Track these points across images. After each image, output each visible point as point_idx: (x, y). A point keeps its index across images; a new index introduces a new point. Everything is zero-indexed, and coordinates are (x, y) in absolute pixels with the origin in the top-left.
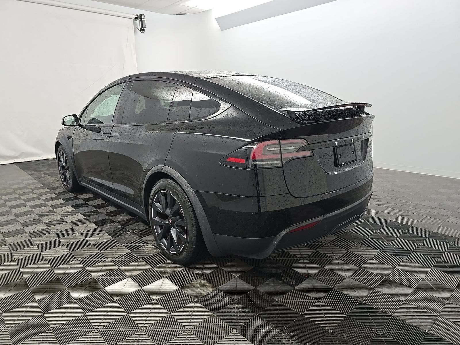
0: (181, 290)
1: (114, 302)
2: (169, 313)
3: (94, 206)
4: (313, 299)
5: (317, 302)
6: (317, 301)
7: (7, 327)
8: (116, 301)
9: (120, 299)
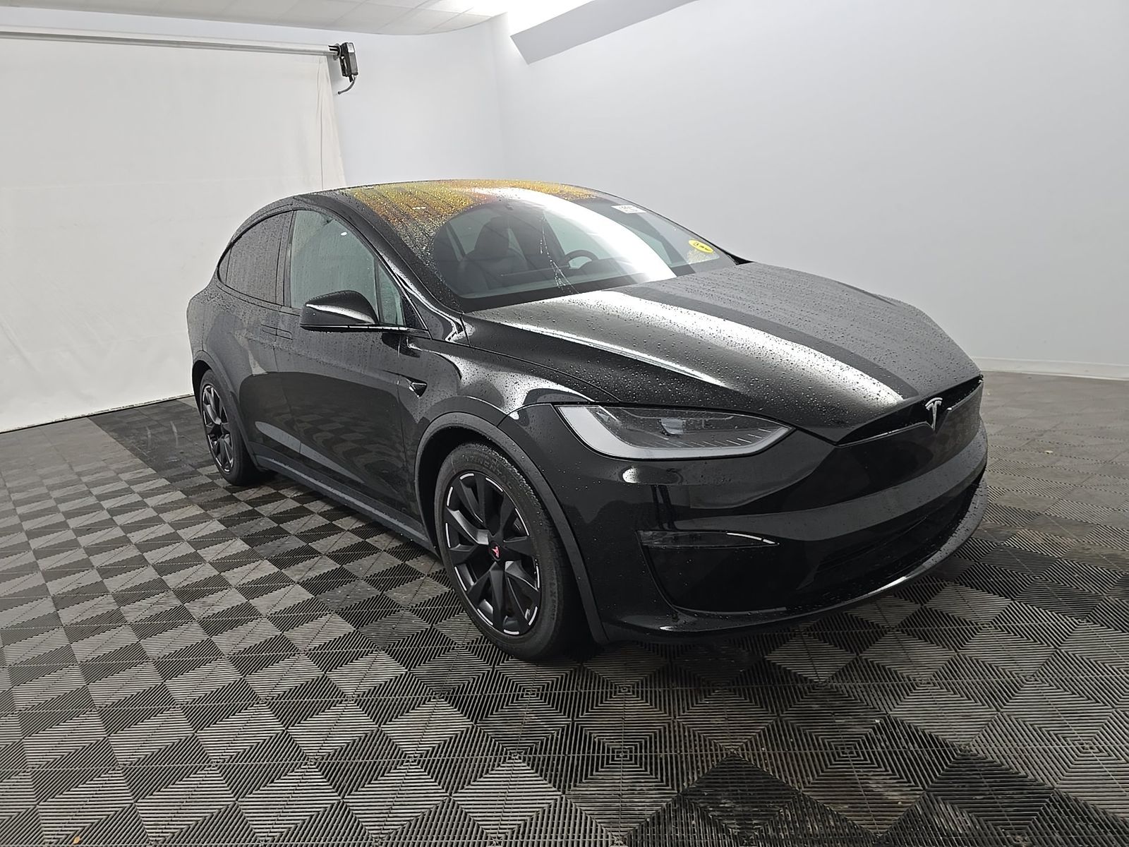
0: (478, 730)
1: (310, 767)
2: (448, 794)
3: (273, 518)
4: (830, 745)
5: (841, 755)
6: (843, 753)
7: (47, 840)
8: (315, 763)
9: (325, 758)
